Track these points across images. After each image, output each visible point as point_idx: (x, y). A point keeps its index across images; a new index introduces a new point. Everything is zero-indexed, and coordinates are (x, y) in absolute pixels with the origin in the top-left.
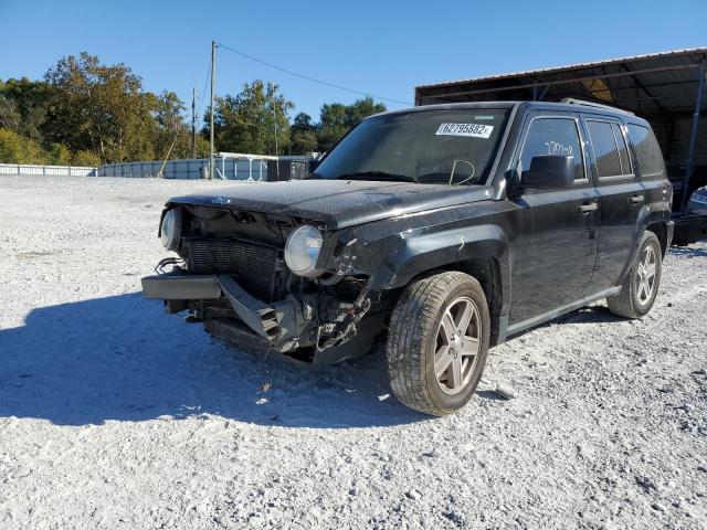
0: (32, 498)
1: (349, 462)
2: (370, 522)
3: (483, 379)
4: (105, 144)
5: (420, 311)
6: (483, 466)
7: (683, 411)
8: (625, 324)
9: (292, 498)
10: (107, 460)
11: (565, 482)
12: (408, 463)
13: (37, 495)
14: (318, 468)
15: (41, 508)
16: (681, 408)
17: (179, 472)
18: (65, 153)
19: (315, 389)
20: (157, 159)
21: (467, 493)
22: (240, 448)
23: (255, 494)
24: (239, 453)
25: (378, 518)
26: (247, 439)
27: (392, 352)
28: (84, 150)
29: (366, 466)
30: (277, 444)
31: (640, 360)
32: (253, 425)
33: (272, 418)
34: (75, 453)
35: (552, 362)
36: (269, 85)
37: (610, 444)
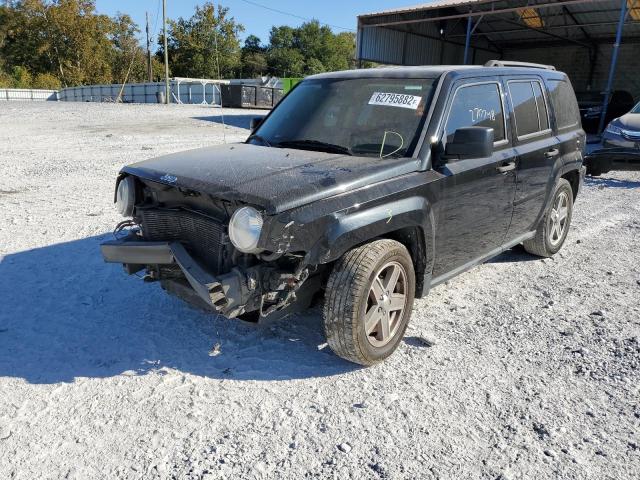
0: (13, 461)
1: (290, 415)
2: (306, 475)
3: (410, 325)
4: (64, 66)
5: (351, 280)
6: (405, 415)
7: (579, 355)
8: (538, 262)
9: (240, 453)
10: (78, 420)
11: (474, 431)
12: (341, 415)
13: (18, 458)
14: (264, 422)
15: (21, 472)
16: (578, 352)
17: (142, 430)
18: (26, 76)
19: (262, 339)
20: (115, 82)
21: (390, 445)
22: (195, 404)
23: (208, 451)
24: (194, 408)
25: (313, 472)
26: (201, 393)
27: (328, 315)
28: (44, 73)
29: (305, 418)
30: (228, 398)
31: (548, 301)
32: (206, 379)
33: (223, 371)
34: (48, 413)
35: (471, 304)
36: (220, 7)
37: (515, 390)
